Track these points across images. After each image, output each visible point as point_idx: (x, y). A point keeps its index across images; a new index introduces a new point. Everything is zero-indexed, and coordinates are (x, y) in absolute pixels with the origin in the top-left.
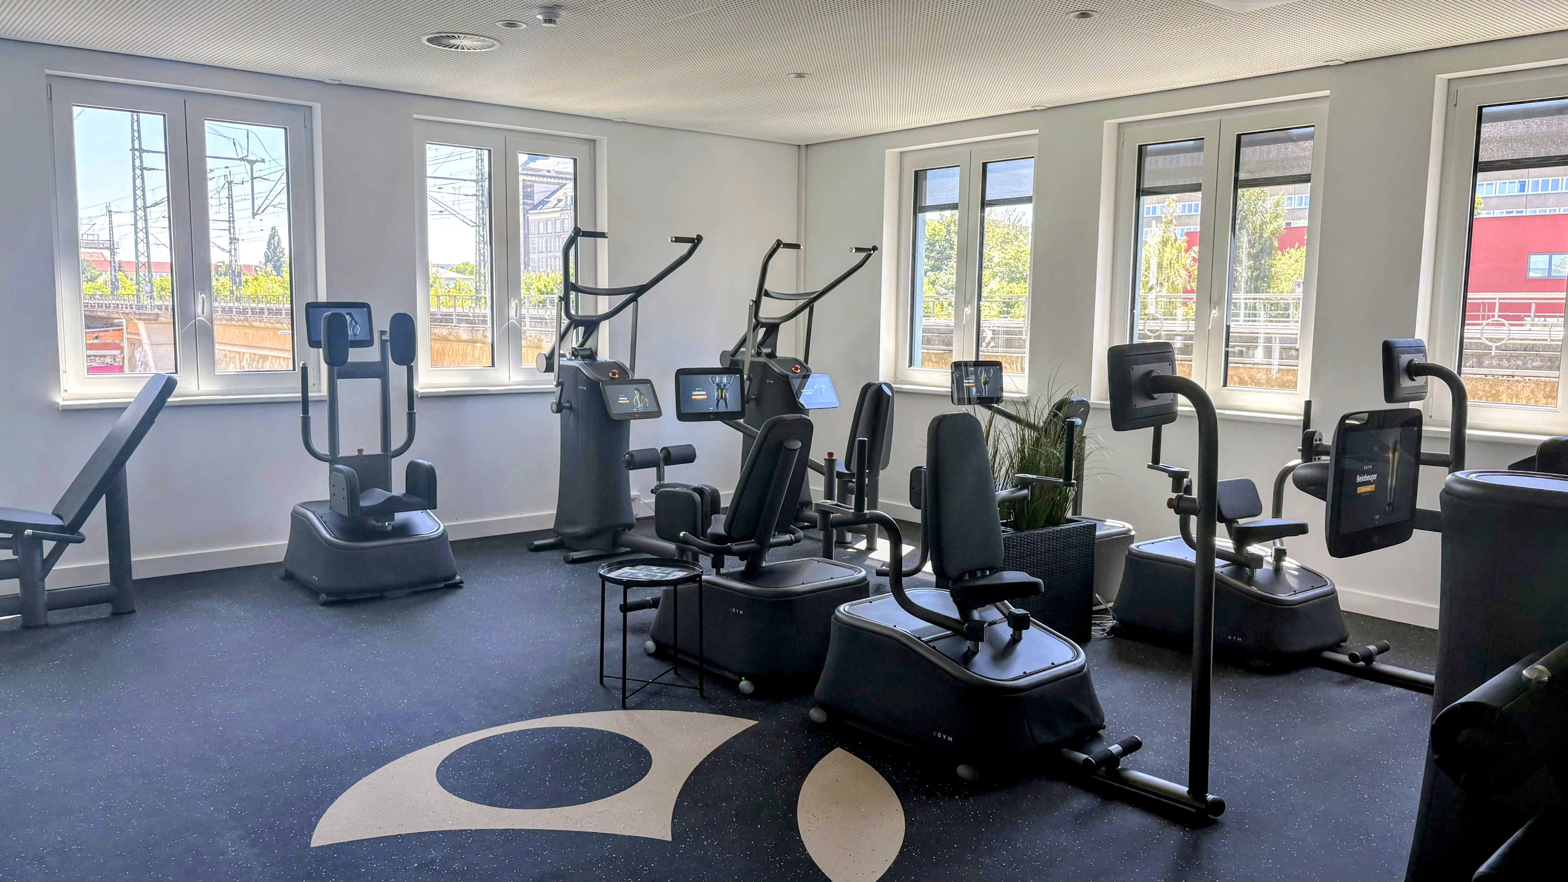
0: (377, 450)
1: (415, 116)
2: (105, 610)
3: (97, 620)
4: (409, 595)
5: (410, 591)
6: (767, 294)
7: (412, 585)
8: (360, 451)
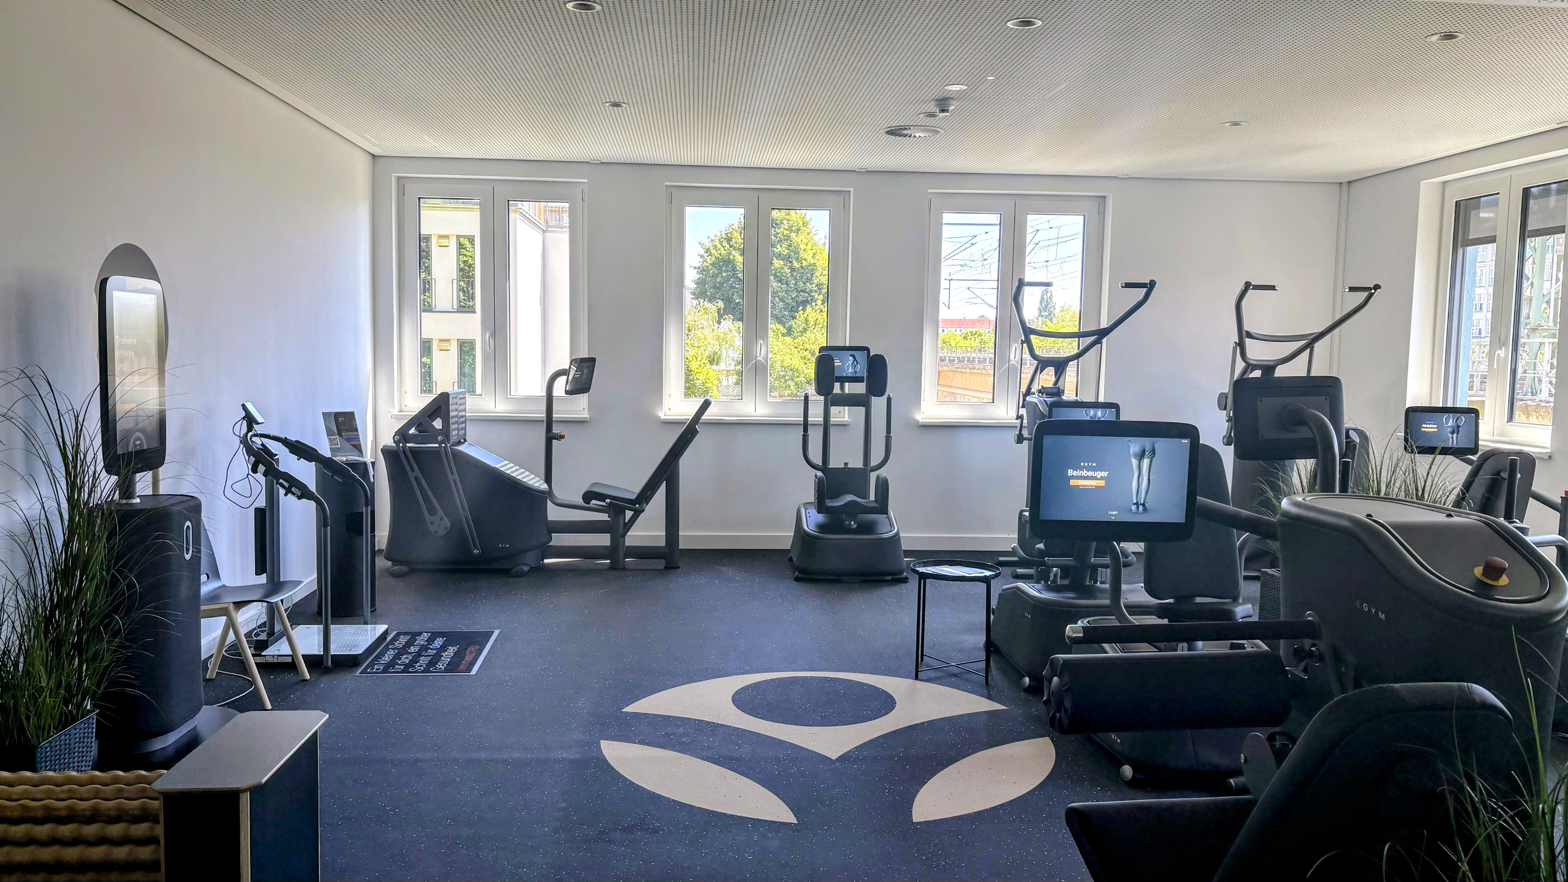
0: (860, 465)
1: (930, 191)
2: (661, 564)
3: (653, 570)
4: (862, 582)
5: (863, 578)
6: (1249, 335)
7: (862, 575)
8: (846, 464)
